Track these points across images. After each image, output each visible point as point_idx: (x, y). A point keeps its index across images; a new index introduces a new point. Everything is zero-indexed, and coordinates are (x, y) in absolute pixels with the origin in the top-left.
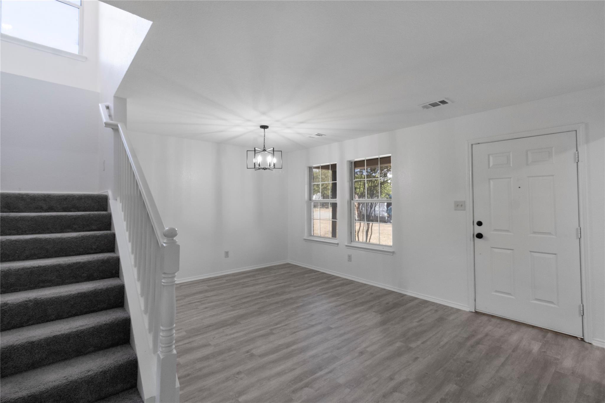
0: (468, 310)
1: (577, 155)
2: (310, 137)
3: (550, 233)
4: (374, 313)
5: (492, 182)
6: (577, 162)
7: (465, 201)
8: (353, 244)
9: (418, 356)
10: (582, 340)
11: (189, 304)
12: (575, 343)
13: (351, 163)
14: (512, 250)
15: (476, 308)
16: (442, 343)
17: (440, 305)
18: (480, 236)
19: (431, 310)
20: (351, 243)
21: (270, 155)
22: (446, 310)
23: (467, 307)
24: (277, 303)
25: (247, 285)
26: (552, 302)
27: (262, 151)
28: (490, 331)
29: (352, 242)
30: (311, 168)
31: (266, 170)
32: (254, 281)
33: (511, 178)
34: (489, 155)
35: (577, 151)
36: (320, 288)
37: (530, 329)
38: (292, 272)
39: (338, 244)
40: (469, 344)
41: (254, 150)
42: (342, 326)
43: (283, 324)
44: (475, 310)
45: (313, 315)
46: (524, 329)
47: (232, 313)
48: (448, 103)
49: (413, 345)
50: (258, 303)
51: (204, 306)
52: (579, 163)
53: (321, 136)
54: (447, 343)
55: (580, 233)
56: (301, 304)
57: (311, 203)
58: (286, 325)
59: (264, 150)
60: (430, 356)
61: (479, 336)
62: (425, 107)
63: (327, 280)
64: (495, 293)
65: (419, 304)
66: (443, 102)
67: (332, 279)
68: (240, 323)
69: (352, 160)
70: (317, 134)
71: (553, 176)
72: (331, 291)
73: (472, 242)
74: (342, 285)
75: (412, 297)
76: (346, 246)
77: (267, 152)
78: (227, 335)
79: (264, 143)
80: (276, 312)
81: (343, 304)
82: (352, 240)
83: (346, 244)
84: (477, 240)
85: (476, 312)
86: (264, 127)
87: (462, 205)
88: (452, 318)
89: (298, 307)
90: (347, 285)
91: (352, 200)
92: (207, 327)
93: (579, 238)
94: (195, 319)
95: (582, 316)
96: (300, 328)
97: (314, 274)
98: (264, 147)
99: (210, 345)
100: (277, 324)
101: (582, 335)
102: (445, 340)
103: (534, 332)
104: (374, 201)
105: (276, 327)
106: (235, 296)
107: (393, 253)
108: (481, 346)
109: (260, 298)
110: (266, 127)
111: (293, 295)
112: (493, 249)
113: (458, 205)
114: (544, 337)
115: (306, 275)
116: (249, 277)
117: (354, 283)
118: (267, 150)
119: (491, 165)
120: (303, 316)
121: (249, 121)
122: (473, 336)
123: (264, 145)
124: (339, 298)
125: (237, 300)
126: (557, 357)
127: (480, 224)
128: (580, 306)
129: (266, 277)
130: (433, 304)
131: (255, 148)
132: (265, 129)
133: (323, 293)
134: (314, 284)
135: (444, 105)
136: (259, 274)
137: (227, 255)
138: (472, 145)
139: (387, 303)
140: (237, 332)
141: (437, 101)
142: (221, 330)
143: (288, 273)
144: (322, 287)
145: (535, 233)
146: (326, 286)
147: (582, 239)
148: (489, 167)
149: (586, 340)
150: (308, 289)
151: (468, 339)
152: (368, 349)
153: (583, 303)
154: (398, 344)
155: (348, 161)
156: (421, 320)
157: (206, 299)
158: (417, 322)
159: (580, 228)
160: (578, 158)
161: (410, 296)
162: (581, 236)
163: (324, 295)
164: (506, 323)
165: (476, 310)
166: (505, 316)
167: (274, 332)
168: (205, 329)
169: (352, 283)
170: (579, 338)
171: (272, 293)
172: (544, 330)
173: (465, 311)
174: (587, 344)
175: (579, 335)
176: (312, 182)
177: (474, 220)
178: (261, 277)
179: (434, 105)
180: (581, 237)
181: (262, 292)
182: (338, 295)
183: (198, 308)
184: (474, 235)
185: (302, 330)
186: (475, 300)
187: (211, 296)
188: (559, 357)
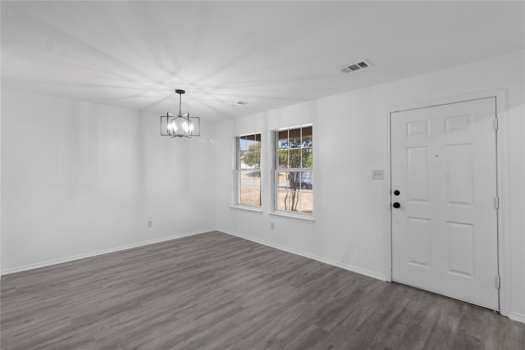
0: (384, 279)
1: (496, 121)
2: (233, 105)
3: (468, 203)
4: (291, 286)
5: (409, 151)
6: (496, 130)
7: (383, 171)
8: (277, 213)
9: (332, 344)
10: (498, 313)
11: (94, 282)
12: (491, 317)
13: (275, 132)
14: (429, 220)
15: (393, 278)
16: (359, 324)
17: (358, 274)
18: (397, 205)
19: (348, 281)
20: (274, 212)
21: (185, 121)
22: (363, 280)
23: (384, 277)
24: (191, 277)
25: (166, 256)
26: (468, 274)
27: (178, 117)
28: (407, 305)
29: (275, 210)
30: (238, 138)
31: (181, 137)
32: (176, 252)
33: (428, 146)
34: (407, 124)
35: (496, 118)
36: (241, 257)
37: (446, 301)
38: (217, 240)
39: (262, 212)
40: (387, 323)
41: (167, 116)
42: (254, 305)
43: (190, 306)
44: (391, 280)
45: (226, 291)
46: (440, 301)
47: (139, 291)
48: (367, 66)
49: (328, 328)
50: (170, 279)
51: (109, 284)
52: (498, 131)
53: (243, 104)
54: (364, 323)
55: (497, 203)
56: (217, 278)
57: (238, 172)
58: (192, 307)
59: (180, 116)
60: (345, 343)
61: (397, 312)
62: (344, 70)
63: (251, 248)
64: (411, 263)
65: (338, 274)
66: (363, 65)
67: (256, 247)
68: (142, 306)
69: (276, 130)
70: (238, 102)
71: (471, 144)
72: (252, 261)
73: (389, 212)
74: (263, 254)
75: (331, 265)
76: (270, 214)
77: (183, 118)
78: (120, 324)
79: (180, 108)
80: (186, 290)
81: (260, 277)
82: (276, 209)
83: (270, 213)
84: (394, 209)
85: (393, 282)
86: (180, 92)
87: (380, 175)
88: (368, 289)
89: (213, 282)
90: (269, 253)
91: (276, 169)
92: (99, 314)
93: (497, 209)
94: (91, 302)
95: (499, 288)
96: (208, 310)
97: (238, 242)
98: (180, 113)
99: (93, 340)
100: (183, 305)
101: (498, 308)
102: (362, 319)
103: (450, 304)
104: (300, 170)
105: (181, 309)
106: (149, 271)
107: (313, 221)
108: (398, 326)
109: (175, 272)
110: (182, 92)
111: (211, 267)
112: (410, 218)
113: (376, 174)
114: (461, 310)
115: (230, 244)
116: (172, 247)
117: (276, 251)
118: (182, 116)
119: (409, 132)
120: (216, 293)
121: (160, 83)
122: (390, 312)
123: (180, 111)
124: (257, 270)
125: (150, 275)
126: (477, 337)
127: (397, 193)
128: (496, 278)
129: (189, 247)
130: (352, 273)
131: (168, 113)
132: (181, 94)
133: (243, 263)
134: (236, 253)
135: (363, 68)
136: (182, 243)
137: (150, 225)
138: (391, 113)
139: (306, 274)
140: (133, 319)
141: (356, 63)
142: (115, 317)
143: (213, 241)
144: (243, 257)
145: (452, 202)
146: (248, 255)
147: (500, 210)
148: (407, 136)
149: (502, 313)
150: (228, 260)
151: (385, 316)
152: (278, 337)
153: (499, 275)
154: (312, 328)
155: (271, 131)
156: (338, 294)
157: (116, 274)
158: (334, 296)
159: (498, 198)
160: (497, 125)
161: (328, 265)
162: (498, 206)
163: (243, 266)
164: (422, 294)
165: (393, 280)
166: (421, 287)
167: (176, 317)
168: (97, 316)
169: (274, 251)
170: (495, 311)
171: (190, 265)
172: (460, 302)
173: (381, 281)
174: (504, 318)
175: (495, 308)
176: (239, 152)
177: (391, 189)
178: (183, 247)
179: (353, 68)
180: (499, 208)
181: (179, 265)
182: (258, 265)
183: (101, 288)
184: (391, 204)
185: (208, 313)
186: (392, 270)
187: (123, 271)
188: (479, 337)
